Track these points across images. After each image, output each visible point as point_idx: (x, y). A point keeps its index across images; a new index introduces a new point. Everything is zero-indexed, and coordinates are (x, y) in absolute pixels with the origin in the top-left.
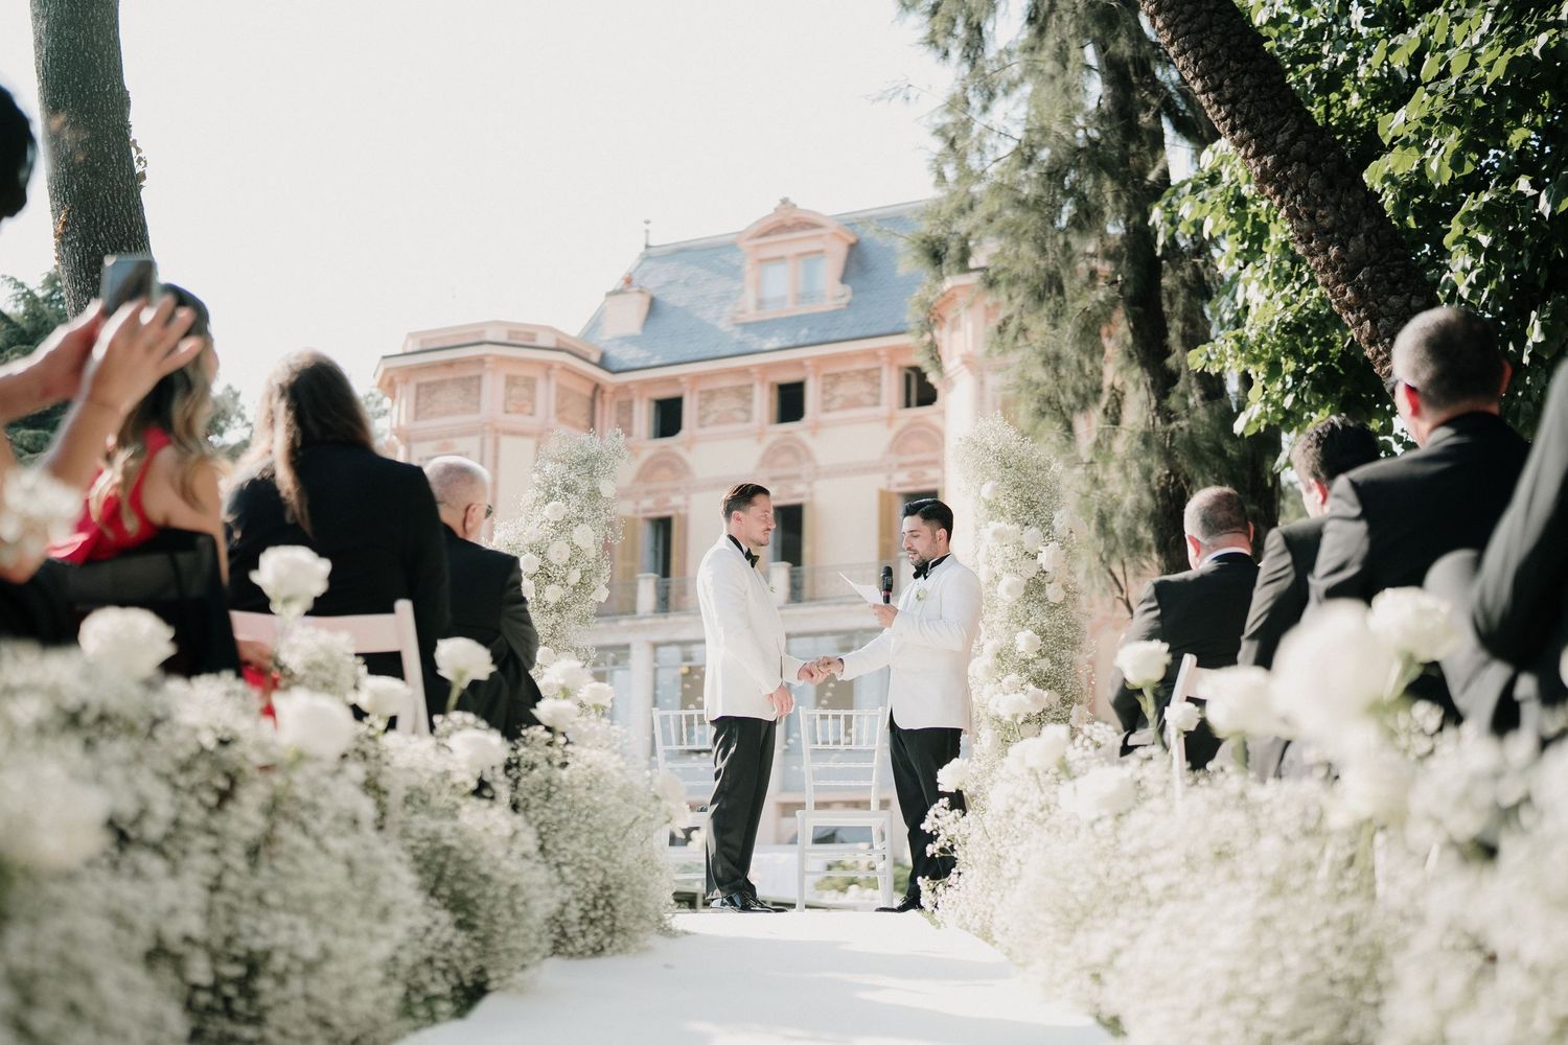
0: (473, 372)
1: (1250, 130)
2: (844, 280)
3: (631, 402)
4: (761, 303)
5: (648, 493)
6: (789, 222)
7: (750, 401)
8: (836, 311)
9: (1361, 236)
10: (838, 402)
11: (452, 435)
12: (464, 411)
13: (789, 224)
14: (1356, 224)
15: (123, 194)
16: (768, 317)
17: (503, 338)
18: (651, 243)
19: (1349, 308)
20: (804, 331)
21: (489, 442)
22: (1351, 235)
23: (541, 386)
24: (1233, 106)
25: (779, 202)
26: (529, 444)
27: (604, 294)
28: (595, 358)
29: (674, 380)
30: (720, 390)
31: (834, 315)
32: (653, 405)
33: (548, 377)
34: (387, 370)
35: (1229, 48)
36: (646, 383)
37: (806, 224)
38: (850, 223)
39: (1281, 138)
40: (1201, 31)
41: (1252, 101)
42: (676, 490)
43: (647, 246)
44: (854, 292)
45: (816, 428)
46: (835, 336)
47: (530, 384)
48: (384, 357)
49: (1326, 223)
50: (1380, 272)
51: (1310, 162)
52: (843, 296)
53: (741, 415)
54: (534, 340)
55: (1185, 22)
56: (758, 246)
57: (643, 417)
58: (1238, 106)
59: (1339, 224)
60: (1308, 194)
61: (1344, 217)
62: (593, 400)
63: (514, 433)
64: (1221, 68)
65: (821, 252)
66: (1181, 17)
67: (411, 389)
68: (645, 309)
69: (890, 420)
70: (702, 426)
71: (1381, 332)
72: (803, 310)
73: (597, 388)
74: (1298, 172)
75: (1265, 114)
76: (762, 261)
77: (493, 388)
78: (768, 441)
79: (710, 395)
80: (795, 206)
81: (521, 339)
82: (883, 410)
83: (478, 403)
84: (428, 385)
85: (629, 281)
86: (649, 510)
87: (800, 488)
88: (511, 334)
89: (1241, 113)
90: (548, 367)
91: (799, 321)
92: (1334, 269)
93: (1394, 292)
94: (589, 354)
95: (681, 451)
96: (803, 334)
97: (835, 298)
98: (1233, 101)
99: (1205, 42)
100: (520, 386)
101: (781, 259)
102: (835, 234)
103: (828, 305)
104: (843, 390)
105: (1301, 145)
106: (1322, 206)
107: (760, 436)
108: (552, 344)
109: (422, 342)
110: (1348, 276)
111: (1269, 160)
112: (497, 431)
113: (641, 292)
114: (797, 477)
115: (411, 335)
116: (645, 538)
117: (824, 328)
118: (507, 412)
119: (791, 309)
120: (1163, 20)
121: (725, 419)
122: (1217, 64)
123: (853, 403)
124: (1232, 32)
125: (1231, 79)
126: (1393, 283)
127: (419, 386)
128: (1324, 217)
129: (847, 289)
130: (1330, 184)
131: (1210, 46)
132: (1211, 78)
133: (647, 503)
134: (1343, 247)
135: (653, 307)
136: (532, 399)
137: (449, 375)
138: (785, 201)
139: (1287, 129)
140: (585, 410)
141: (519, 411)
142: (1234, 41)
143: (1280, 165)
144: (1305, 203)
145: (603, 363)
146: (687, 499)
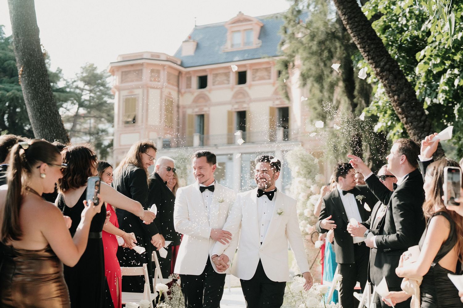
0: (139, 68)
1: (373, 60)
2: (259, 38)
3: (191, 77)
4: (232, 46)
5: (197, 107)
6: (242, 19)
7: (229, 77)
8: (257, 48)
9: (404, 94)
10: (257, 78)
11: (133, 88)
12: (137, 80)
13: (241, 20)
14: (402, 89)
15: (40, 61)
16: (235, 50)
17: (149, 57)
18: (197, 25)
19: (400, 113)
20: (246, 55)
21: (145, 91)
22: (401, 93)
23: (162, 73)
24: (369, 53)
25: (238, 13)
26: (158, 91)
27: (182, 42)
28: (179, 63)
29: (204, 70)
30: (219, 74)
31: (256, 50)
32: (198, 78)
33: (164, 69)
34: (112, 67)
35: (368, 36)
36: (195, 71)
37: (247, 20)
38: (261, 19)
39: (382, 64)
40: (360, 31)
41: (374, 52)
42: (206, 106)
43: (196, 26)
44: (263, 42)
45: (250, 86)
46: (256, 57)
47: (158, 72)
48: (111, 63)
49: (394, 89)
50: (409, 104)
51: (390, 71)
52: (259, 44)
53: (226, 82)
54: (159, 57)
55: (355, 28)
56: (232, 27)
57: (195, 82)
58: (370, 53)
59: (398, 89)
60: (389, 81)
61: (399, 87)
62: (178, 77)
63: (154, 88)
64: (365, 42)
65: (251, 29)
66: (354, 26)
67: (120, 73)
68: (195, 47)
69: (274, 84)
70: (214, 85)
71: (409, 121)
72: (246, 48)
73: (180, 73)
74: (386, 74)
75: (377, 56)
76: (233, 32)
77: (146, 73)
78: (235, 90)
79: (216, 75)
80: (243, 14)
81: (155, 57)
82: (272, 81)
83: (141, 78)
84: (125, 72)
85: (190, 37)
86: (196, 112)
87: (245, 105)
88: (152, 56)
89: (371, 55)
90: (164, 66)
91: (245, 52)
92: (396, 102)
93: (413, 110)
94: (177, 61)
95: (207, 93)
96: (246, 56)
97: (256, 44)
98: (369, 52)
99: (361, 34)
100: (155, 72)
101: (239, 31)
102: (256, 24)
103: (254, 46)
104: (259, 74)
105: (387, 66)
106: (393, 84)
107: (232, 88)
108: (165, 59)
109: (123, 58)
110: (400, 105)
111: (378, 70)
112: (148, 87)
113: (194, 41)
114: (244, 102)
115: (120, 56)
116: (196, 121)
117: (253, 54)
118: (151, 81)
119: (242, 48)
120: (349, 27)
121: (221, 83)
122: (364, 41)
123: (262, 78)
124: (368, 31)
125: (368, 46)
126: (412, 107)
127: (122, 72)
128: (393, 87)
129: (260, 41)
130: (395, 78)
131: (362, 36)
132: (362, 45)
133: (196, 110)
134: (399, 96)
135: (198, 46)
136: (159, 77)
137: (132, 69)
138: (240, 12)
139: (384, 61)
140: (176, 80)
141: (155, 80)
142: (369, 34)
143: (382, 71)
144: (388, 83)
145: (182, 65)
146: (209, 108)
